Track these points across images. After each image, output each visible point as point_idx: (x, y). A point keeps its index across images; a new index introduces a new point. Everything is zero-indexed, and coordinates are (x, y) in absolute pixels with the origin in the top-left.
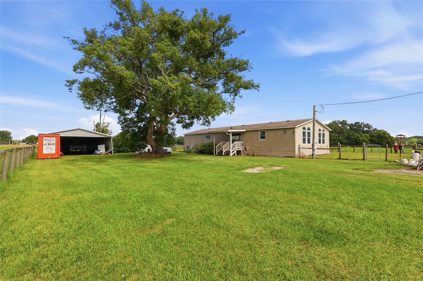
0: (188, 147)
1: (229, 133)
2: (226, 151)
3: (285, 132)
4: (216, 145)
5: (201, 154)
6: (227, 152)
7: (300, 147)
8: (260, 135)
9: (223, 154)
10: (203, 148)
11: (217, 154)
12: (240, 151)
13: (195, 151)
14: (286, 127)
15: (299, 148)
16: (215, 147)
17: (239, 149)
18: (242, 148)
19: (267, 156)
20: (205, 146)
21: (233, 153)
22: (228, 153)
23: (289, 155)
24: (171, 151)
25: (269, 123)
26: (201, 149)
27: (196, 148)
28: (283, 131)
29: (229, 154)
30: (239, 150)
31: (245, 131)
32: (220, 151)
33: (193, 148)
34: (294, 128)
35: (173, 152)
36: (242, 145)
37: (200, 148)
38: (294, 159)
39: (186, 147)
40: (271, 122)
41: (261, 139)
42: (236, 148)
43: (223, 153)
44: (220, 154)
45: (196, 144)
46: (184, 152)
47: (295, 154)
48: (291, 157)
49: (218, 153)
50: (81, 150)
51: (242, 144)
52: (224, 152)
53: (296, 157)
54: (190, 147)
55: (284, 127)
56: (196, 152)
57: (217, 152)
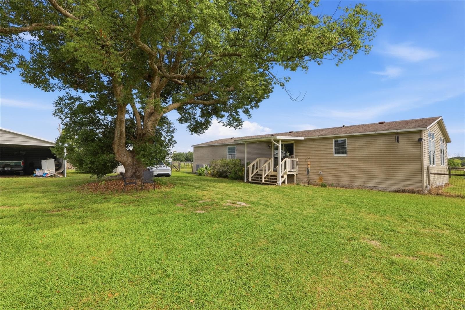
0: (198, 166)
1: (277, 141)
2: (267, 176)
3: (397, 140)
4: (248, 164)
5: (220, 179)
6: (269, 177)
7: (431, 171)
8: (334, 147)
9: (263, 181)
10: (225, 169)
11: (250, 180)
12: (293, 175)
13: (210, 172)
14: (399, 131)
15: (429, 174)
16: (248, 169)
17: (292, 171)
18: (297, 170)
19: (352, 188)
20: (227, 165)
21: (283, 179)
22: (272, 180)
23: (407, 188)
24: (169, 172)
25: (341, 127)
26: (222, 170)
27: (212, 167)
28: (393, 138)
29: (276, 182)
30: (291, 173)
31: (303, 138)
32: (255, 175)
33: (206, 169)
34: (420, 132)
35: (174, 174)
36: (297, 165)
37: (218, 167)
38: (420, 196)
39: (195, 167)
40: (344, 126)
41: (335, 153)
42: (288, 170)
43: (261, 178)
44: (257, 180)
45: (212, 162)
46: (192, 173)
47: (422, 186)
48: (412, 192)
49: (252, 178)
50: (13, 168)
51: (297, 162)
52: (264, 177)
53: (426, 192)
54: (202, 166)
55: (395, 131)
56: (211, 174)
57: (250, 176)
